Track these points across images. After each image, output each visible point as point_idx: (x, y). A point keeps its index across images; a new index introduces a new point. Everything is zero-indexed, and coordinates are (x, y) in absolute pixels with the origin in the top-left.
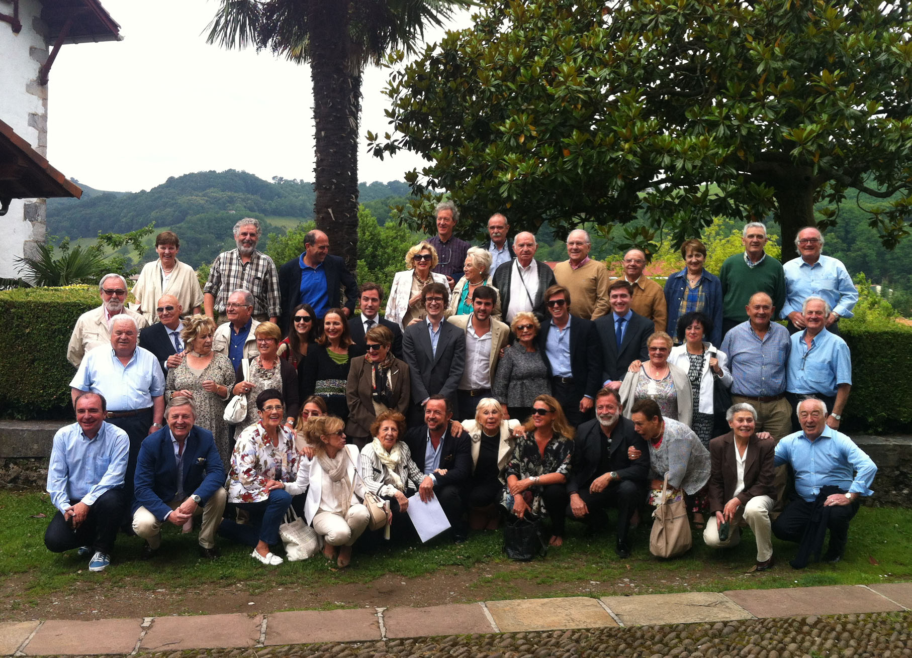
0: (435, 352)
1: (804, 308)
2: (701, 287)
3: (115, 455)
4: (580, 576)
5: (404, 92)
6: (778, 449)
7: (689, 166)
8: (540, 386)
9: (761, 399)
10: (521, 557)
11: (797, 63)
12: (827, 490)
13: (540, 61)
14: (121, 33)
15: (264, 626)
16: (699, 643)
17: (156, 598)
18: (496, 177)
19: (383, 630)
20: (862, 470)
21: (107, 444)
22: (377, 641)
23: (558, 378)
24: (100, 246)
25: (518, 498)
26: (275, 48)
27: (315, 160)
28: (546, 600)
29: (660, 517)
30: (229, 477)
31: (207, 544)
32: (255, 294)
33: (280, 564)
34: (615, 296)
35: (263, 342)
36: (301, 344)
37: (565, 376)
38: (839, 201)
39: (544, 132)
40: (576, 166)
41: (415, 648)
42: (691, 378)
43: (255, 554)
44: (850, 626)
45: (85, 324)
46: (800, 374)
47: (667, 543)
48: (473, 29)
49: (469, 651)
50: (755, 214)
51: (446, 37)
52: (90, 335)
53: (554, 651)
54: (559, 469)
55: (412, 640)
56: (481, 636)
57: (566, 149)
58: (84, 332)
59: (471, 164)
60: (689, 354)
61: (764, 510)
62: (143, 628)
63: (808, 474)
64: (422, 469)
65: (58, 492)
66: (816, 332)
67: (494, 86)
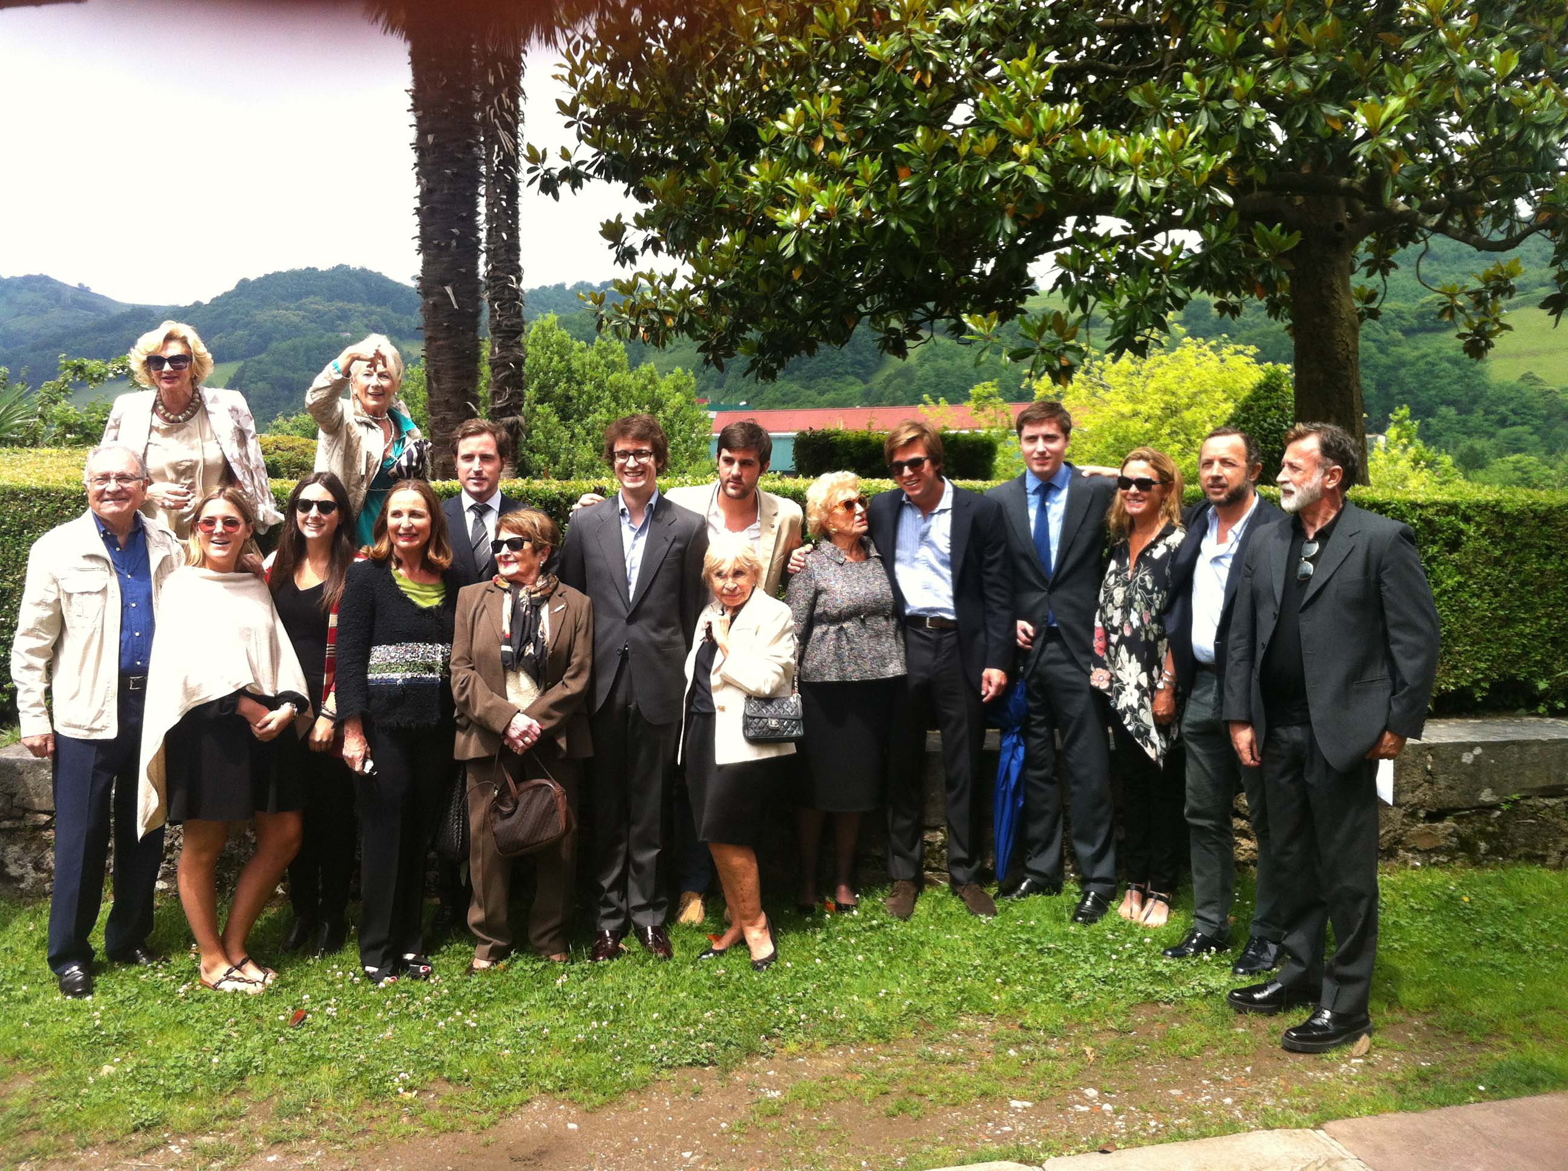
0: (633, 583)
5: (595, 72)
7: (1144, 187)
8: (877, 636)
18: (773, 220)
23: (918, 619)
27: (417, 191)
37: (934, 616)
39: (862, 135)
40: (923, 197)
50: (1264, 284)
57: (903, 165)
59: (723, 200)
67: (764, 45)
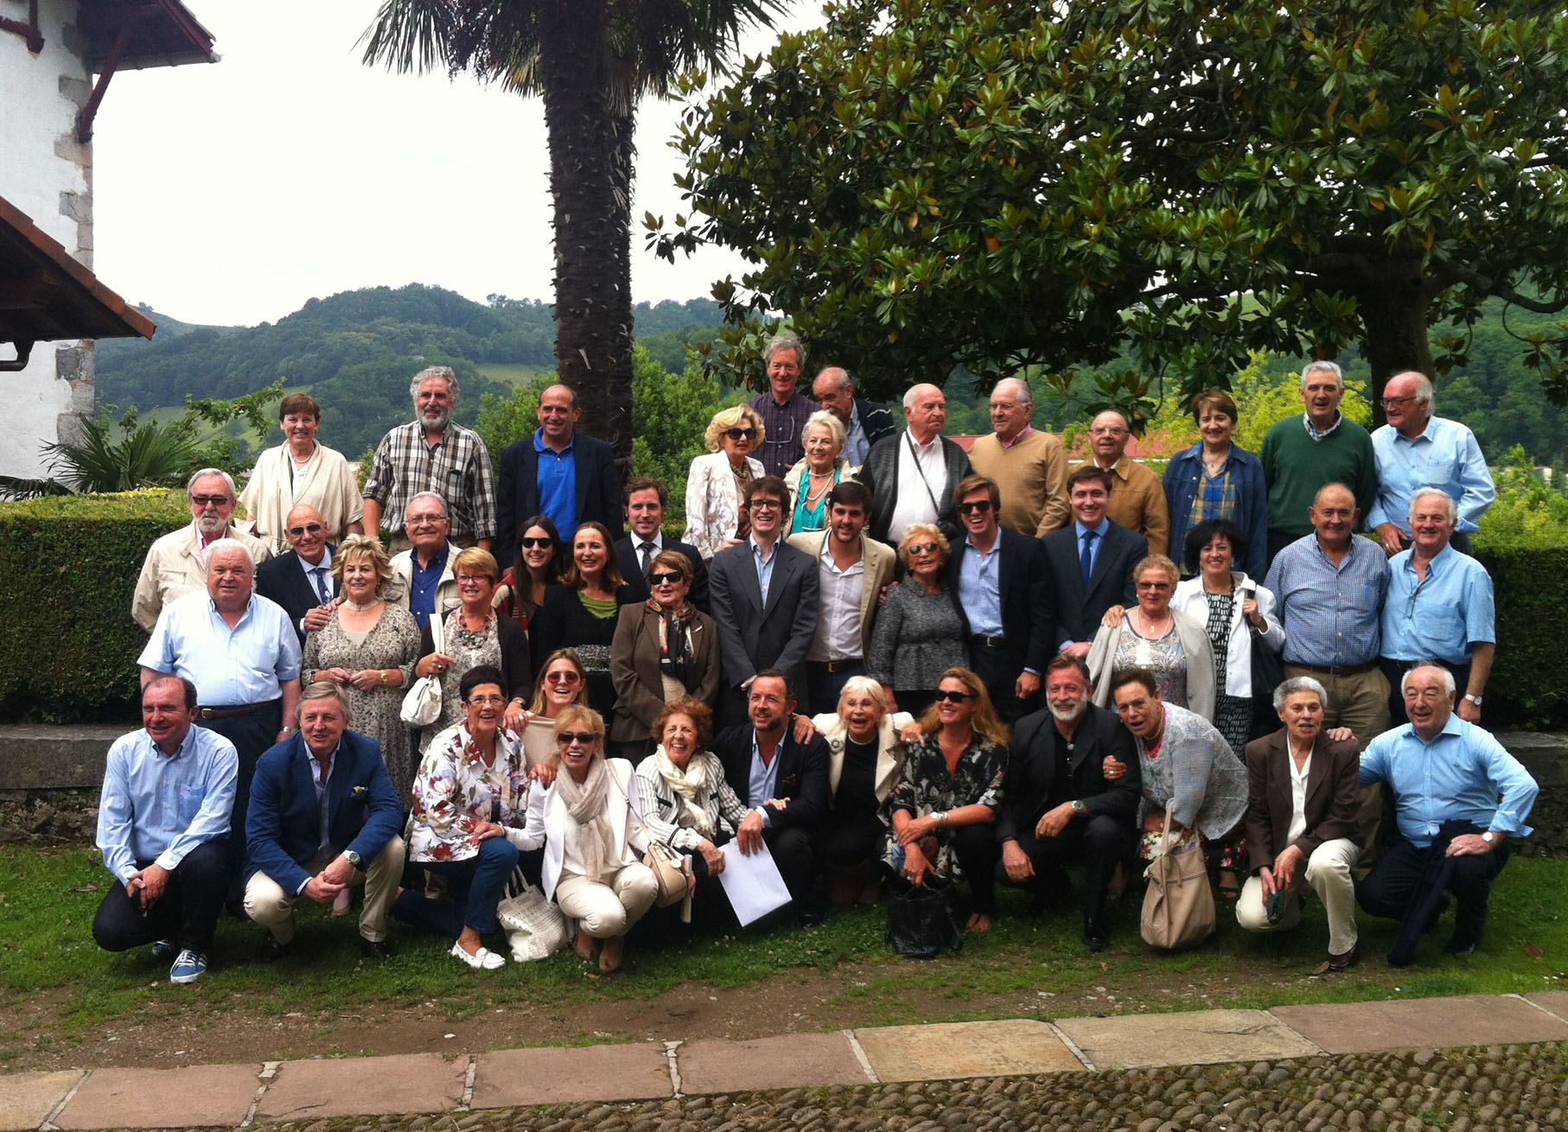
0: (765, 596)
1: (1412, 508)
2: (1227, 475)
3: (212, 783)
4: (1021, 983)
5: (708, 142)
6: (1367, 756)
7: (1204, 262)
8: (949, 654)
9: (1336, 672)
10: (918, 952)
11: (1392, 77)
12: (1453, 827)
13: (943, 82)
14: (216, 48)
15: (471, 1075)
16: (1225, 1099)
17: (286, 1029)
18: (870, 288)
19: (676, 1080)
20: (1511, 791)
21: (200, 763)
22: (666, 1100)
23: (980, 638)
24: (189, 421)
25: (913, 851)
26: (481, 70)
27: (554, 264)
28: (961, 1025)
29: (1158, 877)
30: (411, 816)
31: (374, 934)
32: (452, 500)
33: (500, 967)
34: (1082, 494)
35: (470, 582)
36: (535, 586)
37: (992, 635)
38: (1471, 321)
39: (953, 209)
40: (1009, 267)
41: (732, 1109)
42: (1213, 635)
43: (457, 950)
44: (1490, 1067)
45: (162, 555)
46: (1408, 625)
47: (1170, 923)
48: (826, 30)
49: (824, 1116)
50: (1323, 347)
51: (778, 44)
52: (172, 576)
53: (972, 1115)
54: (983, 798)
55: (726, 1098)
56: (846, 1090)
57: (992, 236)
58: (161, 569)
59: (826, 267)
60: (1207, 594)
61: (1343, 864)
62: (263, 1081)
63: (1419, 799)
64: (745, 800)
65: (116, 847)
66: (1432, 551)
67: (863, 129)
